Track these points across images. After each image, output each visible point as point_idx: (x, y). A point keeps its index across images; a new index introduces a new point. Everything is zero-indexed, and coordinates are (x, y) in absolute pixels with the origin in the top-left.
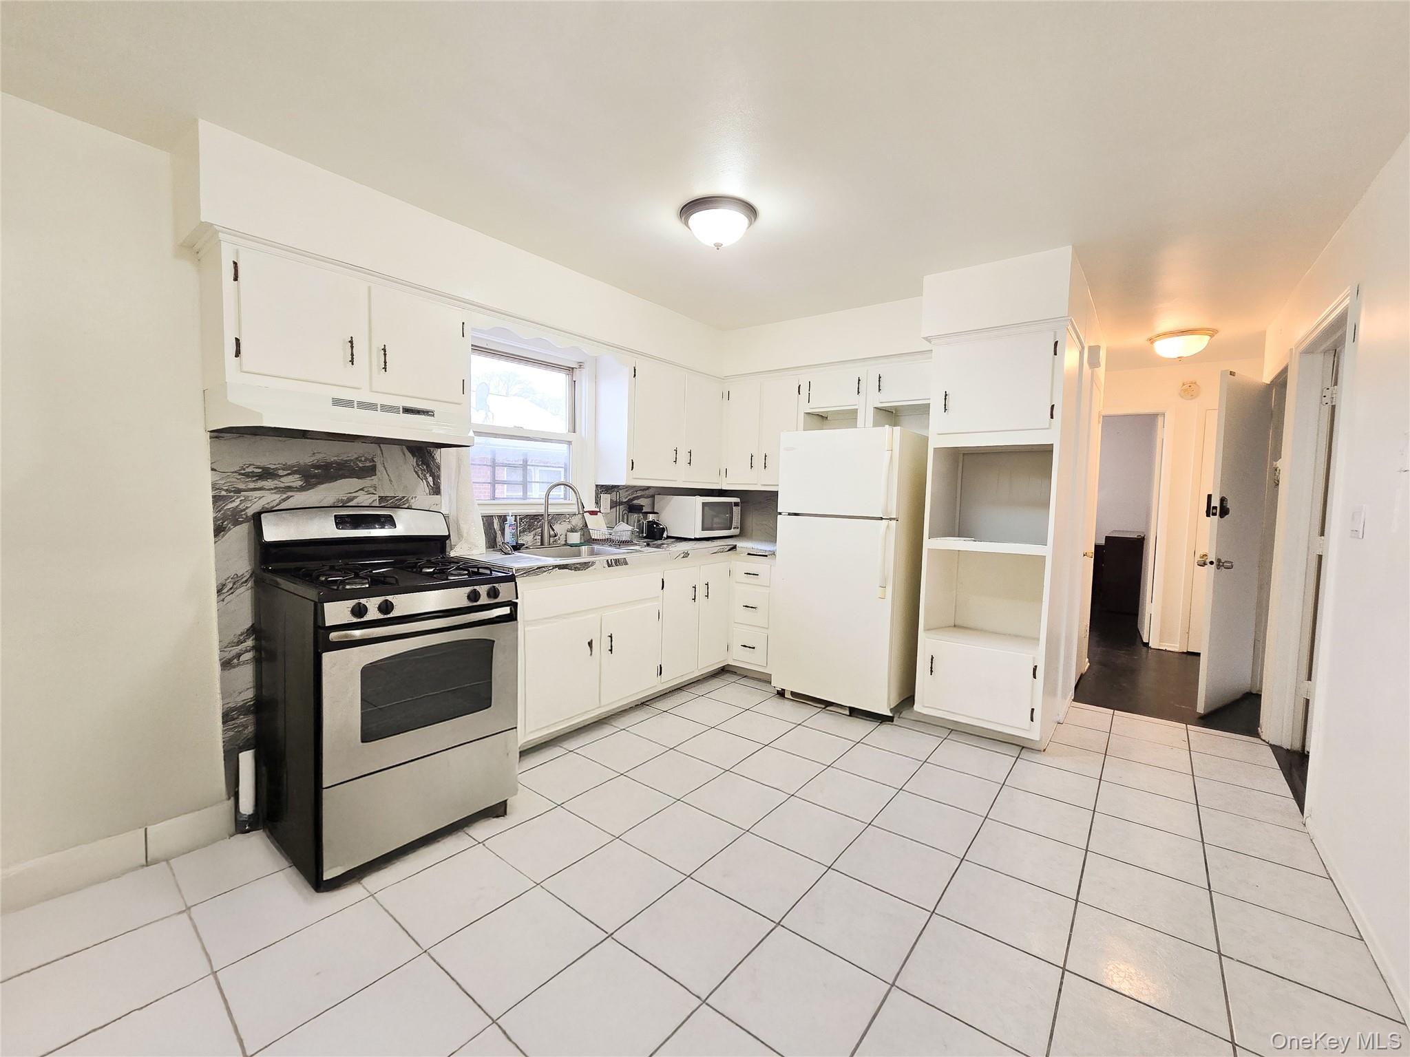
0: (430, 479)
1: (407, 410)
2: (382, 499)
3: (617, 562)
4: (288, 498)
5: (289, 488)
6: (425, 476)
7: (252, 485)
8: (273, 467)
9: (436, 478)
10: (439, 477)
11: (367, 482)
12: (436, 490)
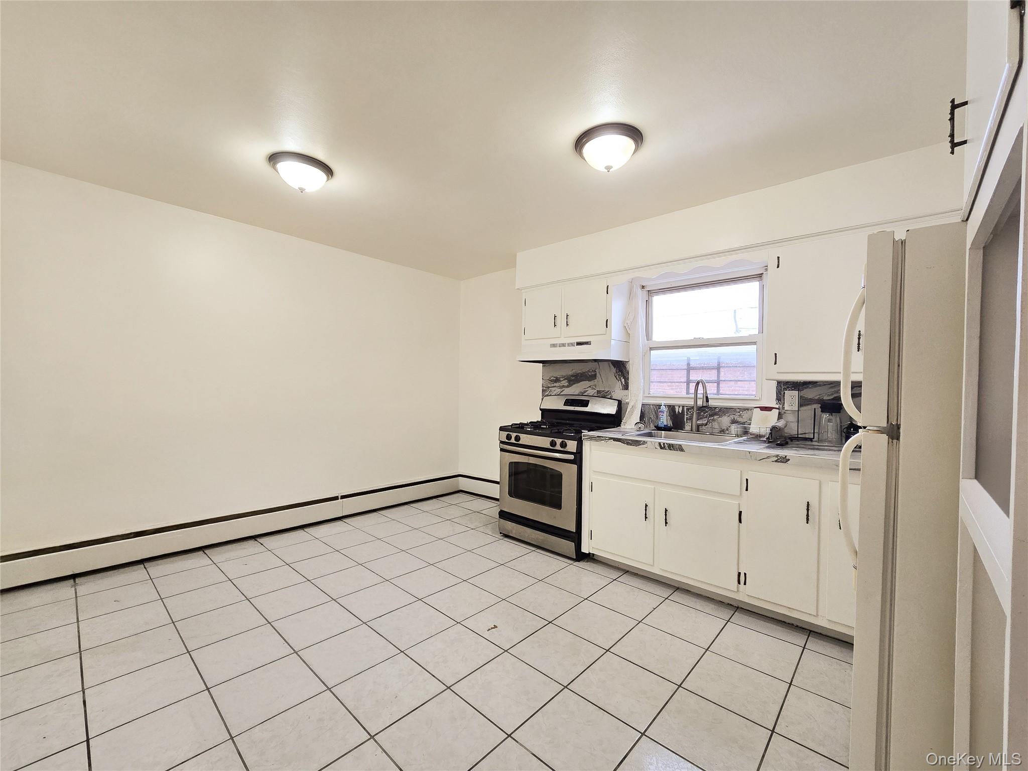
0: (623, 380)
1: (579, 344)
2: (598, 392)
3: (671, 447)
4: (563, 391)
5: (563, 386)
6: (620, 378)
7: (552, 385)
8: (559, 377)
9: (626, 379)
10: (628, 379)
11: (591, 383)
12: (626, 387)
